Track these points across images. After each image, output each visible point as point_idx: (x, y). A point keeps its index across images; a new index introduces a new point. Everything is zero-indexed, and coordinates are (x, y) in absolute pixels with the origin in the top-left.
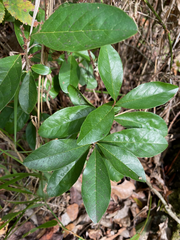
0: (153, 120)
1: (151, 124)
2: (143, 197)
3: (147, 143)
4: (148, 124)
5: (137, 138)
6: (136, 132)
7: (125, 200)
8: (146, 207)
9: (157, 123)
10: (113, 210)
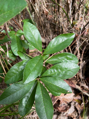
0: (68, 56)
1: (68, 58)
2: (80, 98)
3: (67, 70)
4: (66, 59)
5: (61, 69)
6: (59, 66)
7: (71, 102)
8: (83, 103)
9: (71, 57)
10: (66, 110)
